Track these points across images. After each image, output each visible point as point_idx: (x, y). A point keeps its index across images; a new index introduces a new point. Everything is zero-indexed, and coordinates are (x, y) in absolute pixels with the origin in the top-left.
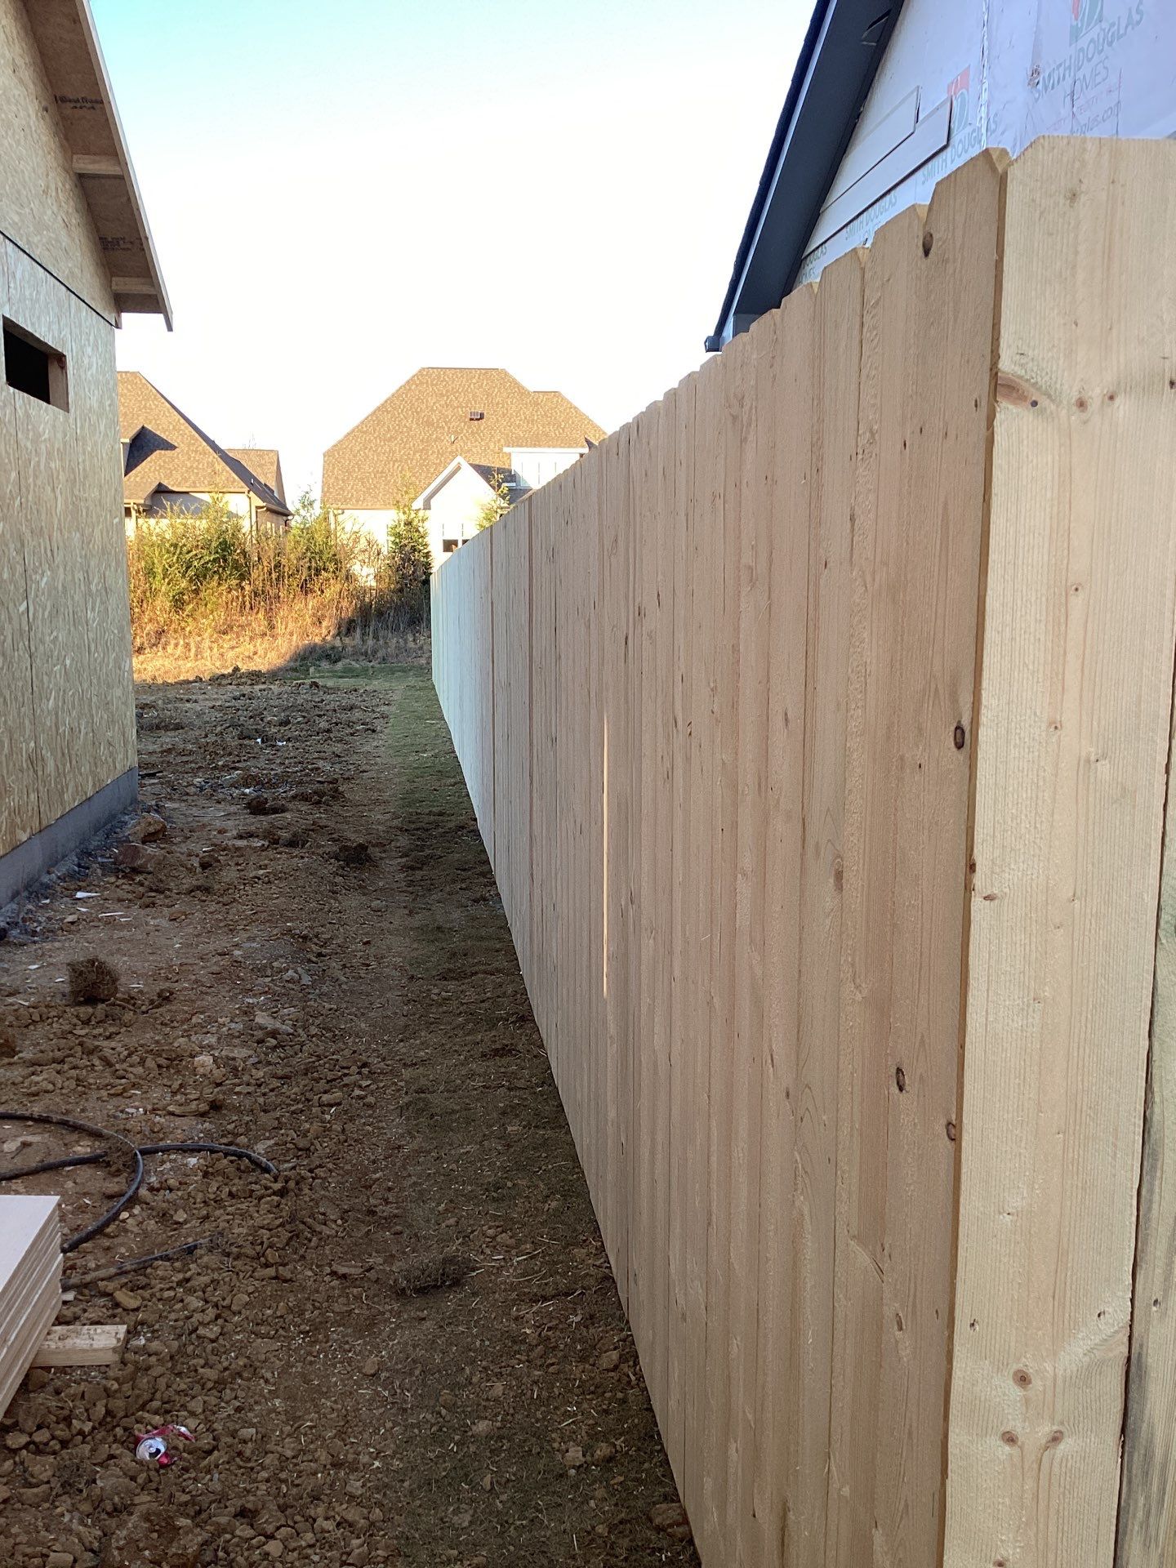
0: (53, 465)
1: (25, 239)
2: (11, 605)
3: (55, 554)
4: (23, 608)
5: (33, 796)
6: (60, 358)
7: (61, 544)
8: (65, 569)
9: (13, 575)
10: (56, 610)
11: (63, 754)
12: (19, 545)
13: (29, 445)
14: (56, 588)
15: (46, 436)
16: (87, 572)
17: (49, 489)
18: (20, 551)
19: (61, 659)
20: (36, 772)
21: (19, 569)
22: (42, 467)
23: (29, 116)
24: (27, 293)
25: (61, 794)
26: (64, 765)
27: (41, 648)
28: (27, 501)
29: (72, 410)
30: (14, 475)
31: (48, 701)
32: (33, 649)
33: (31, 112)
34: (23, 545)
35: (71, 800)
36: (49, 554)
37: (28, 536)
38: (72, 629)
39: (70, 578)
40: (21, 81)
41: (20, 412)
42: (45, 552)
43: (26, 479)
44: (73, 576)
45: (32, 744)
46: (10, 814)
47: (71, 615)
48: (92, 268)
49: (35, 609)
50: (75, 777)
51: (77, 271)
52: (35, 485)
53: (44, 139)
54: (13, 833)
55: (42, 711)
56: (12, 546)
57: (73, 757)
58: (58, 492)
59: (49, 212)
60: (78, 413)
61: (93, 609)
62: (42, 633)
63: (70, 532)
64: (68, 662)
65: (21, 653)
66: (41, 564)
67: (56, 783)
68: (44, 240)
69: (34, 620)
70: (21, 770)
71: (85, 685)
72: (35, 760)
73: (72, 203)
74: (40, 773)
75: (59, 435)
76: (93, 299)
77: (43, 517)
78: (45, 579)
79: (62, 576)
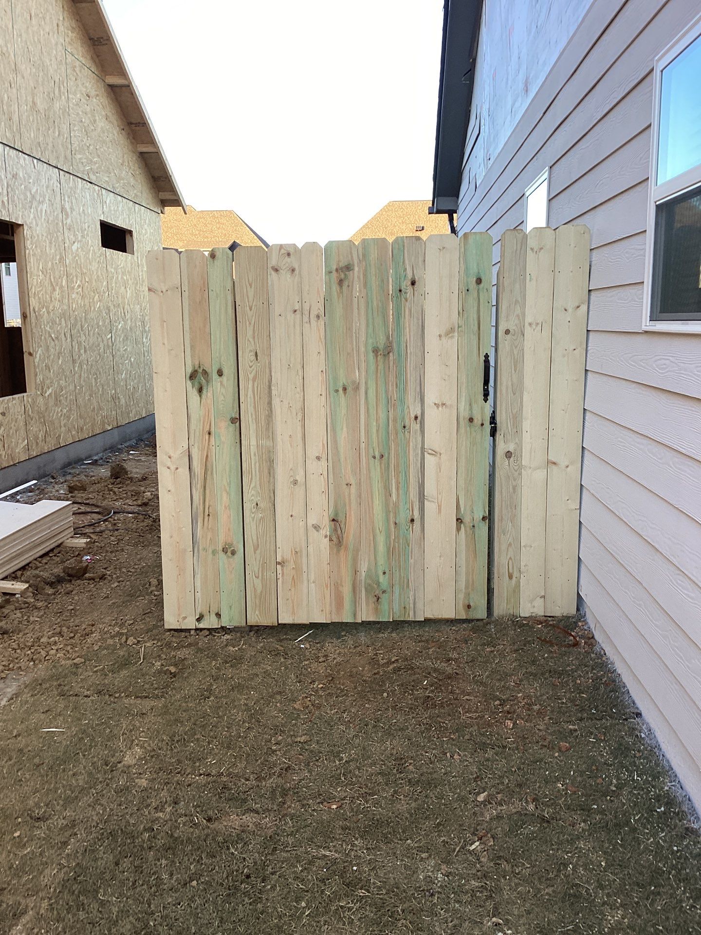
0: (125, 278)
1: (111, 186)
2: (103, 336)
3: (126, 314)
4: (109, 336)
5: (114, 413)
6: (130, 232)
7: (129, 311)
8: (131, 321)
9: (105, 323)
10: (126, 338)
11: (129, 397)
12: (107, 311)
13: (113, 270)
14: (127, 329)
15: (122, 266)
16: (143, 322)
17: (123, 288)
18: (108, 313)
19: (129, 358)
20: (115, 403)
21: (108, 321)
22: (119, 279)
23: (114, 135)
24: (112, 208)
25: (128, 414)
26: (130, 402)
27: (118, 353)
28: (112, 293)
29: (135, 253)
30: (105, 283)
31: (122, 375)
32: (114, 353)
33: (115, 132)
34: (109, 311)
35: (133, 417)
36: (123, 314)
37: (112, 307)
38: (135, 346)
39: (134, 324)
40: (110, 122)
41: (108, 257)
42: (121, 313)
43: (111, 284)
44: (136, 324)
45: (113, 392)
46: (102, 418)
47: (134, 340)
48: (148, 191)
49: (115, 337)
50: (136, 407)
51: (138, 194)
52: (116, 286)
53: (122, 142)
54: (104, 425)
55: (118, 378)
56: (104, 312)
57: (134, 399)
58: (128, 289)
59: (124, 172)
60: (139, 254)
61: (146, 338)
62: (119, 347)
63: (134, 305)
64: (132, 360)
65: (108, 354)
66: (118, 319)
67: (126, 409)
68: (122, 185)
69: (115, 341)
70: (108, 401)
71: (142, 370)
72: (115, 398)
73: (136, 165)
74: (117, 404)
75: (129, 265)
76: (148, 204)
77: (120, 299)
78: (121, 325)
79: (130, 324)
